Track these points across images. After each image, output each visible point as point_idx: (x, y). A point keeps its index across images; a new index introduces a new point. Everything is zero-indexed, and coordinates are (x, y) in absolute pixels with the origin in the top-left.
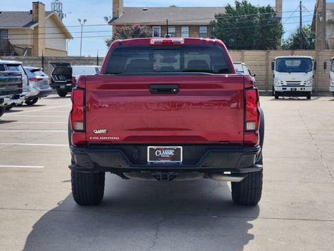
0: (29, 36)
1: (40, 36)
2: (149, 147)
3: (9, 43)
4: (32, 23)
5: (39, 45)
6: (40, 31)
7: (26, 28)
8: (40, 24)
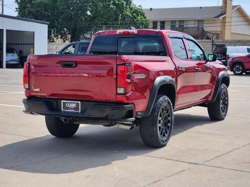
0: (219, 24)
1: (227, 24)
2: (62, 101)
3: (203, 30)
4: (221, 15)
5: (226, 31)
6: (227, 20)
7: (216, 19)
8: (227, 15)
